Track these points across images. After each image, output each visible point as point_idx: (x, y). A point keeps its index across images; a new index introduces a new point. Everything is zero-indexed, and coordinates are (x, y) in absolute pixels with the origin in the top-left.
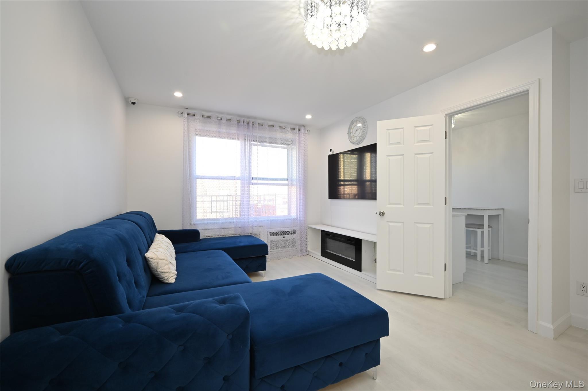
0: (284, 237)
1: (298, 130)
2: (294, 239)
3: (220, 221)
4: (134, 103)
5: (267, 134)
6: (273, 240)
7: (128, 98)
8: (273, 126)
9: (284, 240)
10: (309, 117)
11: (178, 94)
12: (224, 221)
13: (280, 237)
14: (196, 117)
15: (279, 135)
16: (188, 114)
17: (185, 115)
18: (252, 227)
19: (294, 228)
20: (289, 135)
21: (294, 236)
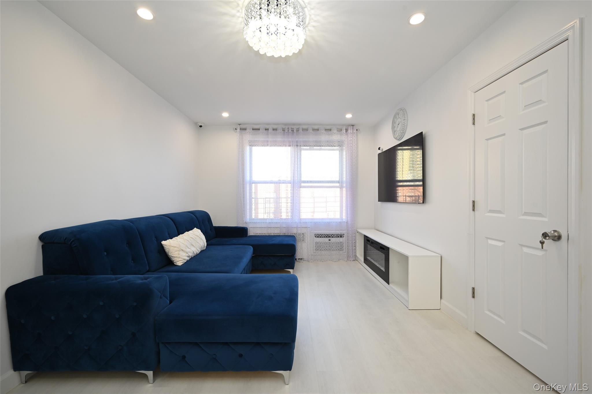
0: (329, 240)
1: (345, 130)
2: (341, 242)
3: (267, 221)
4: (201, 126)
5: (311, 138)
6: (318, 241)
7: (197, 123)
8: (318, 130)
9: (329, 243)
10: (349, 116)
11: (225, 115)
12: (270, 221)
13: (326, 240)
14: (247, 131)
15: (324, 137)
16: (241, 129)
17: (238, 130)
18: (297, 228)
19: (341, 232)
20: (336, 137)
21: (341, 240)
